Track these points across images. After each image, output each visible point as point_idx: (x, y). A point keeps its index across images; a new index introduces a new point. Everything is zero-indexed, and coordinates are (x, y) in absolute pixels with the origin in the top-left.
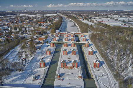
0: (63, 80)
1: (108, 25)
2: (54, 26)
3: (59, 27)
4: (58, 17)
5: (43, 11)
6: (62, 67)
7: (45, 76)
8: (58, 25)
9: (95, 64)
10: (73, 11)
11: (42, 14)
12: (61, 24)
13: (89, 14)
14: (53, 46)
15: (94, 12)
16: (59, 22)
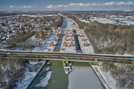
0: (65, 51)
1: (102, 23)
3: (61, 25)
4: (59, 17)
5: (44, 12)
6: (64, 46)
7: (54, 50)
8: (59, 23)
9: (84, 44)
10: (73, 11)
11: (43, 14)
12: (62, 23)
13: (89, 14)
14: (57, 37)
15: (94, 13)
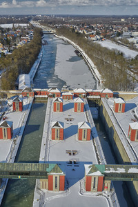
2: (16, 60)
3: (32, 64)
8: (26, 57)
12: (39, 51)
16: (32, 46)
